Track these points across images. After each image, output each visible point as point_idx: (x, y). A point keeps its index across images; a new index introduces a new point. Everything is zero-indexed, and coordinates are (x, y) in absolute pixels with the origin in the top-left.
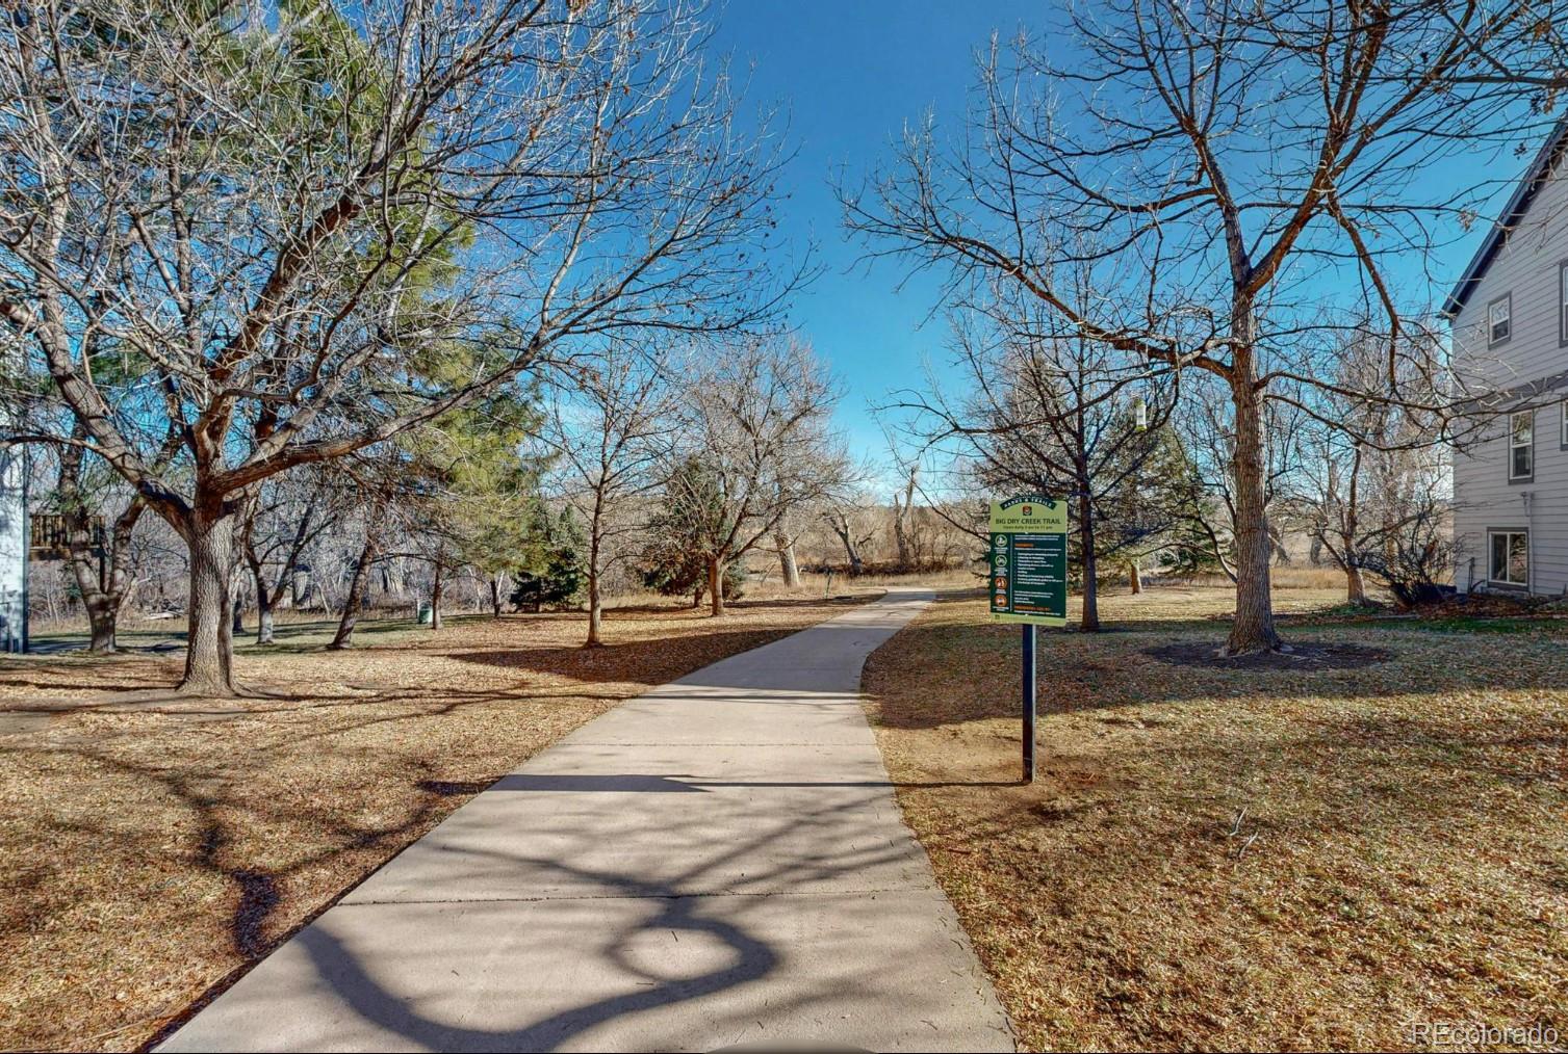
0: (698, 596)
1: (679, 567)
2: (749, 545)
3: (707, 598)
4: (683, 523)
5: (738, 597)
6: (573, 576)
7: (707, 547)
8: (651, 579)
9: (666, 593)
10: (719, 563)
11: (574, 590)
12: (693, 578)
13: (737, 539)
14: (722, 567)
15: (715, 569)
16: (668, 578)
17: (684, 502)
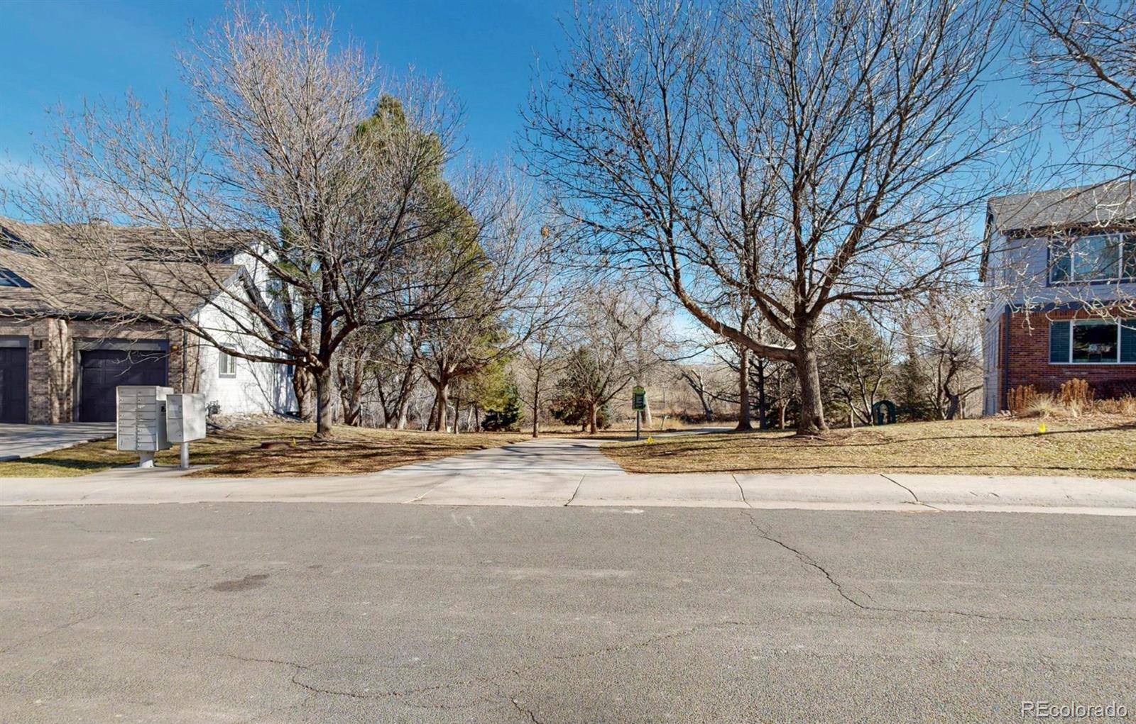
0: (585, 425)
1: (574, 408)
2: (611, 397)
3: (589, 427)
4: (577, 385)
5: (607, 427)
6: (515, 412)
7: (589, 397)
8: (558, 415)
9: (567, 424)
10: (595, 406)
11: (514, 421)
12: (581, 415)
13: (605, 393)
14: (596, 408)
15: (592, 409)
16: (567, 415)
17: (577, 374)
